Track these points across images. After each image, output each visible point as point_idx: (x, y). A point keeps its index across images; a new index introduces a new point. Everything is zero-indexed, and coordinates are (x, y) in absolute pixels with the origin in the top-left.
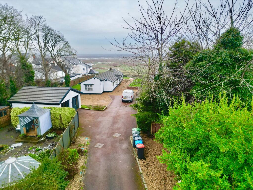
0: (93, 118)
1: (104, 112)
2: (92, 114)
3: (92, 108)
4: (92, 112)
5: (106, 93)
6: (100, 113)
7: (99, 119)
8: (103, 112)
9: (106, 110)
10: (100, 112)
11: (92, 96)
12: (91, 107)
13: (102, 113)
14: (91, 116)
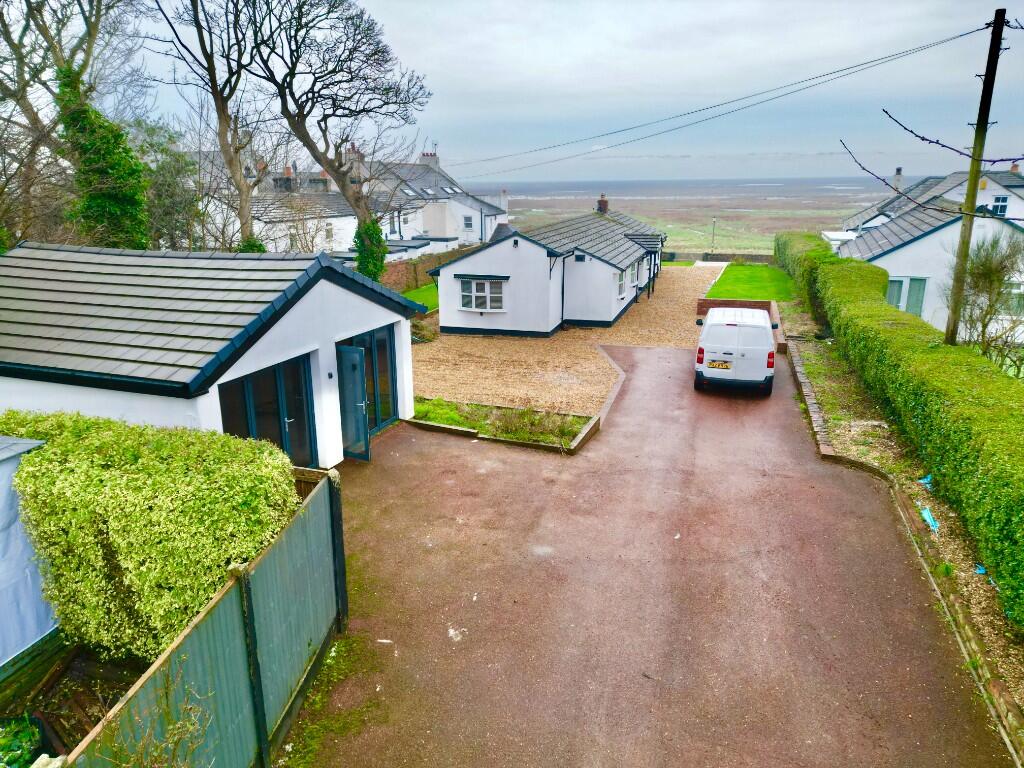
0: (488, 525)
1: (578, 461)
2: (483, 480)
3: (487, 428)
4: (488, 461)
5: (580, 333)
6: (546, 474)
7: (539, 540)
8: (569, 461)
9: (592, 445)
10: (548, 465)
11: (497, 342)
12: (486, 417)
13: (566, 476)
14: (474, 495)
